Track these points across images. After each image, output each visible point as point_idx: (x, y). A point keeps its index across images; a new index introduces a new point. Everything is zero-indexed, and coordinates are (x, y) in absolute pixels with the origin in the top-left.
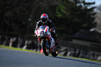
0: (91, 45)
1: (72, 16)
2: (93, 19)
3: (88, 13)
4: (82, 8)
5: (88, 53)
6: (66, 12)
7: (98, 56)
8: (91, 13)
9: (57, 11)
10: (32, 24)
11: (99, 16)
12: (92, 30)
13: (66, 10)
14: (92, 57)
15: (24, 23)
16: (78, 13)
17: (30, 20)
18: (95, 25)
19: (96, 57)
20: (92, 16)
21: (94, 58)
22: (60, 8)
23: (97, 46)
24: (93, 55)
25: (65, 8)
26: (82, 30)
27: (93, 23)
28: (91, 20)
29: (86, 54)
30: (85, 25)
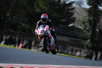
0: (70, 40)
1: (51, 11)
2: (72, 14)
3: (66, 8)
4: (60, 3)
5: (67, 48)
6: (45, 7)
7: (76, 51)
8: (70, 8)
9: (35, 6)
10: (10, 19)
11: (78, 11)
12: (71, 25)
13: (45, 5)
14: (70, 53)
15: (2, 18)
16: (57, 8)
17: (8, 15)
18: (73, 20)
19: (75, 52)
20: (71, 11)
21: (73, 53)
22: (38, 3)
23: (76, 41)
24: (72, 50)
25: (44, 3)
26: (61, 26)
27: (71, 18)
28: (69, 15)
29: (65, 49)
30: (63, 20)
